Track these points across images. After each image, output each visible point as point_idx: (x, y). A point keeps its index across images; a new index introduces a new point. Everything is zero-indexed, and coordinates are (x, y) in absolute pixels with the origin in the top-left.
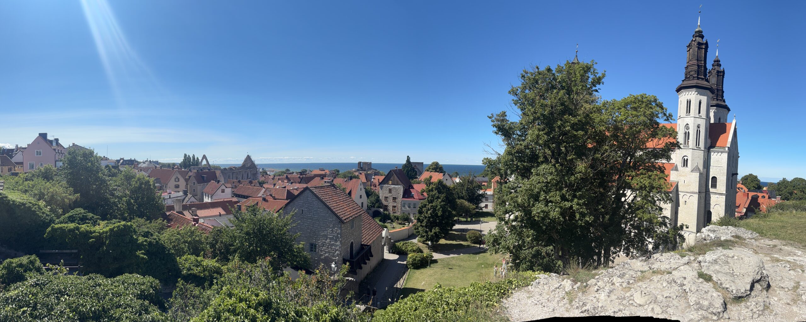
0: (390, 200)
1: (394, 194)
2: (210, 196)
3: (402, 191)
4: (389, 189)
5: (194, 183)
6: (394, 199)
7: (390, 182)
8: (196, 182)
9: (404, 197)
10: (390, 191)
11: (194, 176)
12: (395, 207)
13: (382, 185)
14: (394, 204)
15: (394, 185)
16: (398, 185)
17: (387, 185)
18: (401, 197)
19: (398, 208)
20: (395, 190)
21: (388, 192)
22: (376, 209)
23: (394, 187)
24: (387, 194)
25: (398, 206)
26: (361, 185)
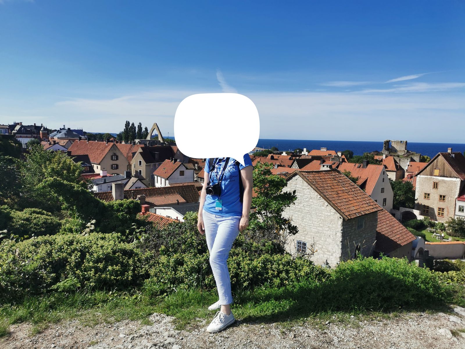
0: (435, 198)
1: (442, 190)
3: (458, 188)
4: (434, 182)
6: (442, 198)
7: (437, 172)
8: (143, 161)
9: (460, 196)
12: (443, 210)
13: (421, 176)
14: (442, 205)
15: (444, 176)
16: (450, 177)
17: (429, 177)
18: (457, 196)
19: (448, 212)
20: (444, 185)
21: (432, 186)
22: (408, 210)
23: (443, 181)
24: (429, 189)
25: (448, 209)
26: (384, 174)
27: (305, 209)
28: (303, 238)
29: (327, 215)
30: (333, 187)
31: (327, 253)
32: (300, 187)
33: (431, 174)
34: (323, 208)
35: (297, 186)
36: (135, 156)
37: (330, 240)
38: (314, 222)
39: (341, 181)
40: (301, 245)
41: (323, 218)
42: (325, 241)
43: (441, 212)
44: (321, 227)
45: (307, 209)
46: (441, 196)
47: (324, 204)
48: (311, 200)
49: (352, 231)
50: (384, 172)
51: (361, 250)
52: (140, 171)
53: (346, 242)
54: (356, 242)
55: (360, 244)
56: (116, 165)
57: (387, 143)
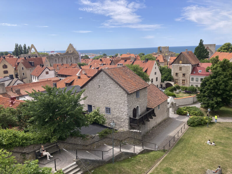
0: (180, 75)
1: (183, 71)
2: (36, 78)
3: (191, 69)
4: (180, 67)
5: (23, 68)
6: (184, 75)
7: (181, 62)
8: (24, 68)
9: (192, 73)
10: (181, 69)
11: (22, 63)
12: (184, 80)
13: (174, 64)
14: (184, 79)
15: (184, 64)
16: (187, 64)
17: (177, 64)
18: (190, 73)
19: (187, 81)
20: (184, 68)
21: (179, 69)
22: (168, 82)
23: (184, 66)
24: (178, 71)
25: (187, 80)
26: (156, 65)
27: (108, 90)
28: (109, 106)
29: (120, 92)
30: (123, 76)
31: (121, 113)
32: (105, 78)
33: (179, 63)
34: (117, 88)
35: (103, 77)
36: (19, 65)
37: (121, 106)
38: (113, 97)
39: (127, 72)
40: (108, 110)
41: (117, 94)
42: (120, 106)
43: (184, 82)
44: (117, 99)
45: (109, 89)
46: (183, 74)
47: (117, 86)
48: (111, 85)
49: (133, 99)
50: (156, 64)
51: (139, 108)
52: (23, 73)
53: (130, 105)
54: (136, 104)
55: (138, 105)
56: (7, 71)
57: (159, 48)
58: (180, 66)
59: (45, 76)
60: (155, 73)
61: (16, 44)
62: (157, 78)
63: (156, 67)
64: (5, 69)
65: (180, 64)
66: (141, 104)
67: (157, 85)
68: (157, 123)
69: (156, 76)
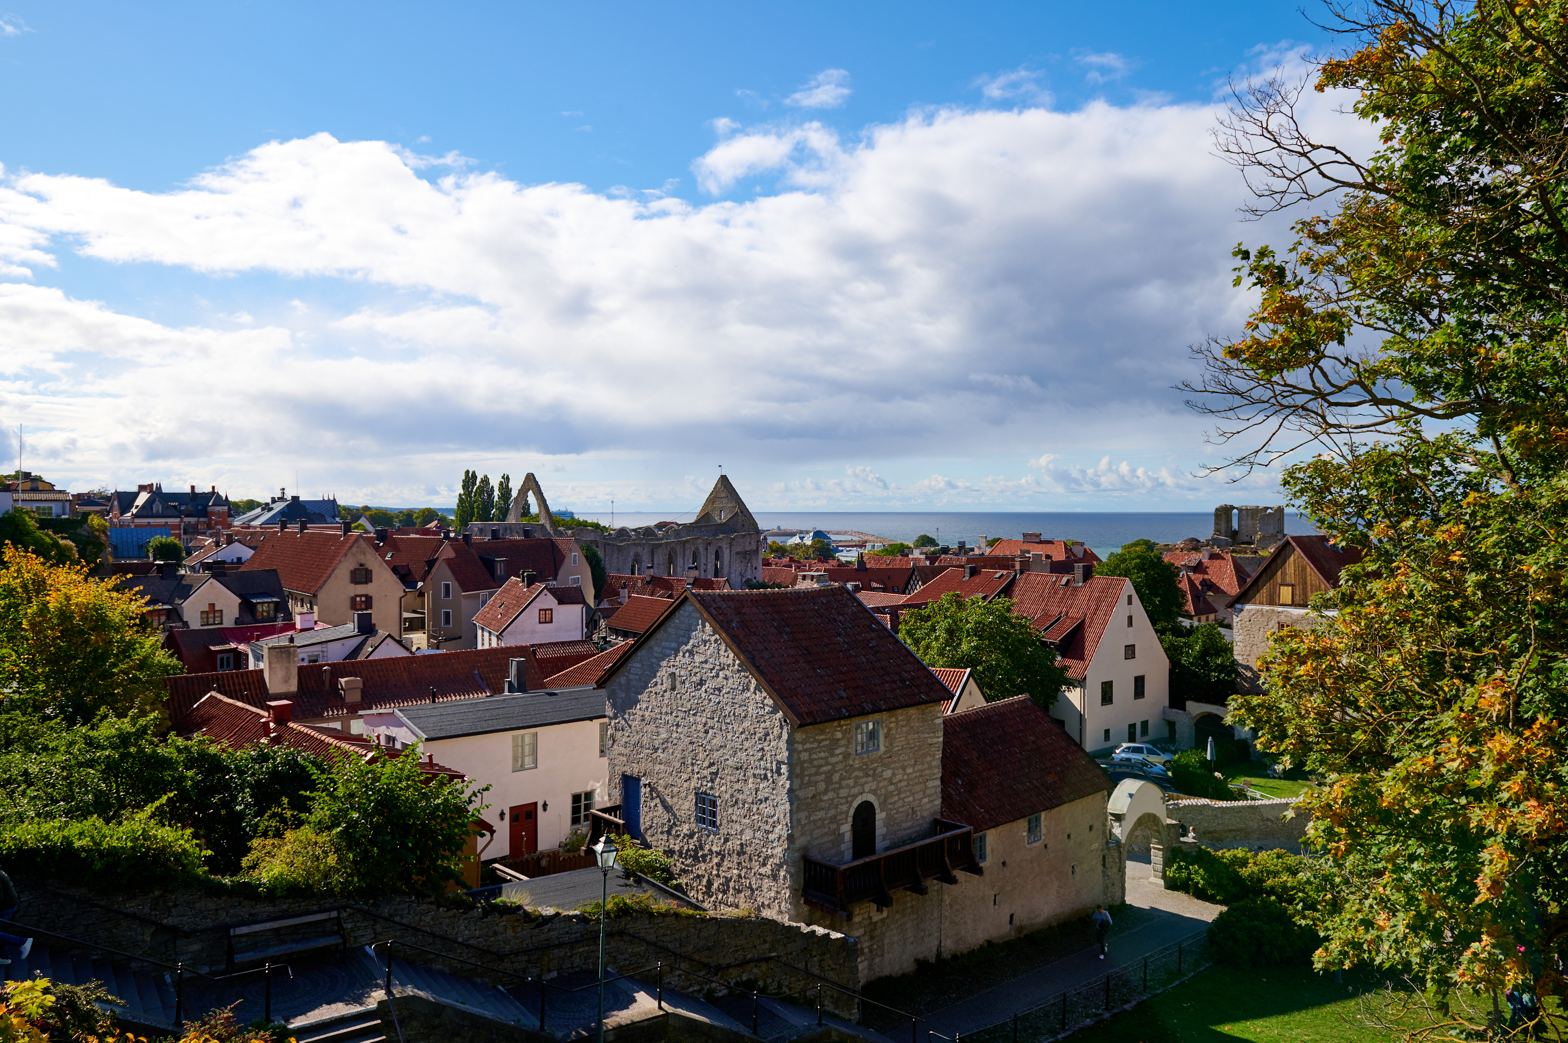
4: (1281, 625)
5: (448, 586)
7: (1286, 593)
8: (454, 586)
11: (448, 561)
13: (1245, 607)
15: (1305, 606)
17: (1267, 607)
22: (1208, 707)
23: (1305, 617)
26: (1130, 602)
27: (709, 701)
28: (710, 784)
31: (764, 825)
33: (1273, 600)
36: (434, 570)
37: (765, 788)
40: (707, 806)
41: (749, 723)
42: (757, 789)
45: (713, 698)
47: (749, 683)
48: (721, 675)
49: (834, 760)
50: (1130, 597)
51: (880, 816)
52: (447, 615)
53: (811, 791)
54: (855, 791)
55: (871, 798)
56: (366, 596)
57: (1224, 513)
58: (1283, 619)
59: (533, 632)
60: (1130, 652)
61: (467, 472)
62: (1139, 682)
63: (1130, 618)
64: (361, 589)
65: (1280, 609)
66: (891, 794)
67: (1145, 724)
68: (1016, 922)
69: (1134, 668)
